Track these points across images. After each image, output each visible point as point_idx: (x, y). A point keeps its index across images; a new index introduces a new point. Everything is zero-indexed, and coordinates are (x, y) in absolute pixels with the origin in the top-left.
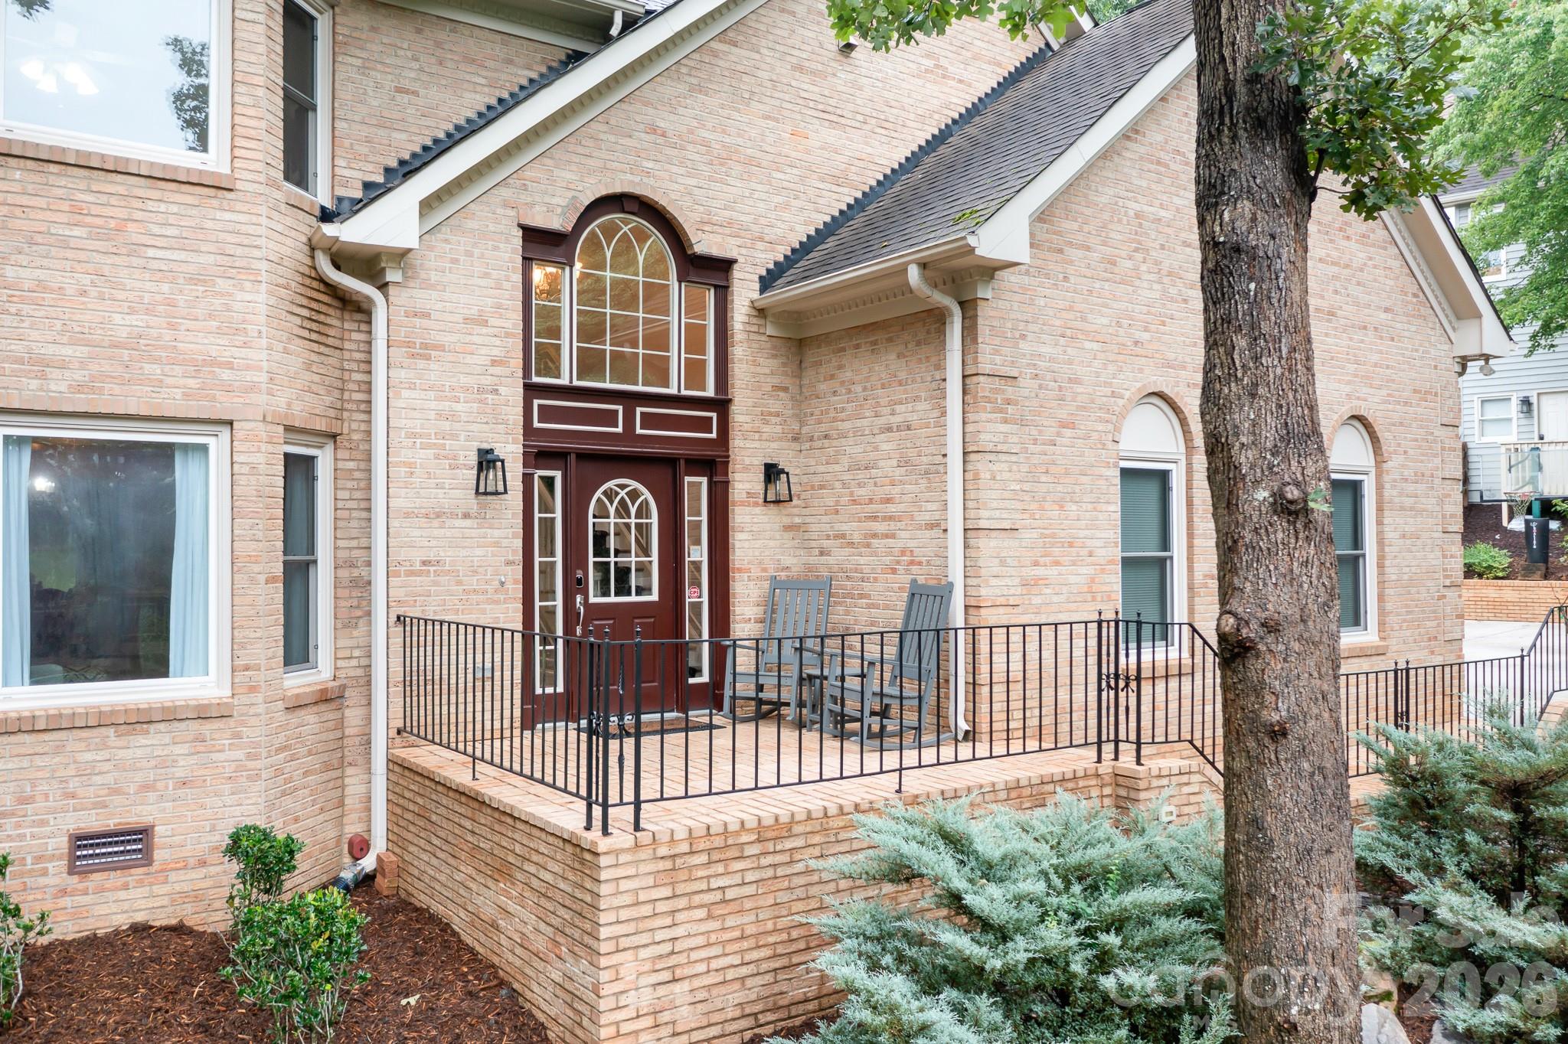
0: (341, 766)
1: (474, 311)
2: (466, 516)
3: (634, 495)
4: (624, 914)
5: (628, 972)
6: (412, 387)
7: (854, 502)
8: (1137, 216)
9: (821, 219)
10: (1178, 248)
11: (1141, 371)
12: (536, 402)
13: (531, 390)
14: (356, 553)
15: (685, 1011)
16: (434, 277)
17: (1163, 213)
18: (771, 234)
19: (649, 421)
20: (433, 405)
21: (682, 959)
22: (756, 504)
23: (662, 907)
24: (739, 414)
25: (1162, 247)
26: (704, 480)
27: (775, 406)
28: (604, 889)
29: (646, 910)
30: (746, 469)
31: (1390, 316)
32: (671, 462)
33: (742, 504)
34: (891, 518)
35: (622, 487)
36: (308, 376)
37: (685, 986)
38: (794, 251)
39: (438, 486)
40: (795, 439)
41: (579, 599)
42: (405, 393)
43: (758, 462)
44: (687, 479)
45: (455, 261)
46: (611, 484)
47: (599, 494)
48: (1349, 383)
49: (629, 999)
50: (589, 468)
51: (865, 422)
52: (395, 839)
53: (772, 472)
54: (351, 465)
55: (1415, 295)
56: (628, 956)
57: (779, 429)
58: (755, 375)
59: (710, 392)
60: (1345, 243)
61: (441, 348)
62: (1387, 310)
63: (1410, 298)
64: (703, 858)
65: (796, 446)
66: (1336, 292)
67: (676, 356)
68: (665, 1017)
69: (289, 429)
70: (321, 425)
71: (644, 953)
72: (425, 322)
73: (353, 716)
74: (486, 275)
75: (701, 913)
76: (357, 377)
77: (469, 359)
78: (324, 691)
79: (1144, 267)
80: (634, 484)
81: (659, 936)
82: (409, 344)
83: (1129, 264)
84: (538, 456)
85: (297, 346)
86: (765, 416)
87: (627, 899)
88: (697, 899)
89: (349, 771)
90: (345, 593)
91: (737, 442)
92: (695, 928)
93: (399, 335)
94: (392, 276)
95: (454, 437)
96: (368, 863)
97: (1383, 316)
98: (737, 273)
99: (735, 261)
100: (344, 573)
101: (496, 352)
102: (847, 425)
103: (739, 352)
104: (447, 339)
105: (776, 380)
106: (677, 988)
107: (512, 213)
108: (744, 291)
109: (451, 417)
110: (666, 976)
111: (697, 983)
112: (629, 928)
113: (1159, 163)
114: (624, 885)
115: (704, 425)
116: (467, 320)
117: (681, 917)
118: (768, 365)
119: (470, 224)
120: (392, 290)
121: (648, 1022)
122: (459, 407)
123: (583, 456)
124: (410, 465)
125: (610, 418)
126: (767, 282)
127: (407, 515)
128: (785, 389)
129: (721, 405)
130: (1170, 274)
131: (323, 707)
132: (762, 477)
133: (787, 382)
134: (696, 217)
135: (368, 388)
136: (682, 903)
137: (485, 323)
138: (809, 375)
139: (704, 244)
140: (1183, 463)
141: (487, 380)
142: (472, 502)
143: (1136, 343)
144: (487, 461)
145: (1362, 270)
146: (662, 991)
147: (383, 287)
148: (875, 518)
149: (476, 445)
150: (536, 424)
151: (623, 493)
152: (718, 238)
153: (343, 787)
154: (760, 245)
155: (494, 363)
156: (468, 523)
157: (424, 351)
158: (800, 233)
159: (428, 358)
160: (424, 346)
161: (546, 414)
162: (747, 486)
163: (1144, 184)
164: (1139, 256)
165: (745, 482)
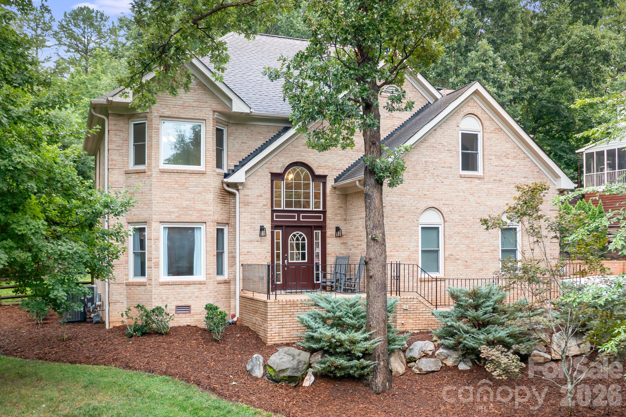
0: (230, 298)
1: (259, 194)
2: (257, 241)
3: (301, 235)
4: (272, 314)
5: (273, 325)
6: (245, 212)
7: (355, 237)
8: (425, 162)
9: (352, 162)
10: (440, 169)
11: (426, 202)
12: (275, 214)
13: (273, 211)
14: (233, 250)
15: (285, 334)
16: (250, 187)
17: (434, 160)
18: (337, 167)
19: (304, 217)
20: (250, 216)
21: (284, 324)
22: (333, 237)
23: (280, 314)
24: (328, 215)
25: (434, 169)
26: (320, 231)
27: (339, 212)
28: (269, 309)
29: (277, 314)
30: (330, 228)
31: (526, 179)
32: (310, 227)
33: (329, 237)
34: (361, 241)
35: (298, 234)
36: (222, 211)
37: (285, 329)
38: (344, 171)
39: (251, 235)
40: (345, 220)
41: (286, 261)
42: (243, 214)
43: (334, 226)
44: (315, 231)
45: (255, 183)
46: (294, 233)
47: (291, 235)
48: (508, 200)
49: (274, 330)
50: (289, 229)
51: (357, 216)
52: (241, 314)
53: (338, 229)
54: (232, 230)
55: (538, 172)
56: (273, 322)
57: (340, 218)
58: (333, 204)
59: (321, 209)
60: (507, 160)
61: (251, 203)
62: (525, 178)
63: (536, 173)
64: (289, 306)
65: (345, 222)
66: (503, 174)
67: (312, 200)
68: (281, 334)
69: (217, 223)
70: (225, 222)
71: (276, 322)
72: (248, 197)
73: (232, 287)
74: (262, 185)
75: (288, 316)
76: (233, 210)
77: (258, 205)
78: (225, 280)
79: (428, 175)
80: (301, 233)
81: (280, 319)
82: (244, 203)
83: (423, 175)
84: (275, 226)
85: (219, 205)
86: (336, 215)
87: (273, 311)
88: (287, 313)
89: (232, 299)
90: (230, 259)
91: (328, 222)
92: (287, 319)
93: (242, 200)
94: (240, 187)
95: (255, 223)
96: (235, 319)
97: (524, 179)
98: (328, 178)
99: (327, 176)
100: (230, 255)
101: (264, 203)
102: (354, 217)
103: (328, 198)
104: (253, 201)
105: (339, 205)
106: (283, 329)
107: (268, 170)
108: (330, 183)
109: (254, 219)
110: (281, 327)
111: (287, 329)
112: (274, 317)
113: (433, 147)
114: (273, 309)
115: (319, 217)
116: (257, 196)
117: (284, 316)
118: (337, 201)
119: (259, 174)
120: (240, 191)
121: (277, 334)
122: (256, 216)
123: (286, 226)
124: (245, 230)
125: (294, 217)
126: (336, 180)
127: (244, 241)
128: (342, 207)
129: (324, 212)
130: (437, 176)
131: (225, 284)
132: (335, 230)
133: (342, 205)
134: (316, 165)
135: (235, 212)
136: (285, 313)
137: (262, 196)
138: (348, 203)
139: (318, 172)
140: (443, 225)
141: (262, 210)
142: (259, 238)
143: (425, 195)
144: (262, 229)
145: (514, 167)
146: (280, 329)
147: (238, 190)
148: (358, 241)
149: (260, 225)
150: (275, 219)
151: (298, 235)
152: (322, 170)
153: (230, 303)
154: (335, 171)
155: (264, 205)
156: (258, 243)
157: (247, 204)
158: (346, 166)
159: (248, 205)
160: (247, 203)
161: (277, 217)
162: (331, 233)
163: (428, 153)
164: (426, 172)
165: (330, 232)
